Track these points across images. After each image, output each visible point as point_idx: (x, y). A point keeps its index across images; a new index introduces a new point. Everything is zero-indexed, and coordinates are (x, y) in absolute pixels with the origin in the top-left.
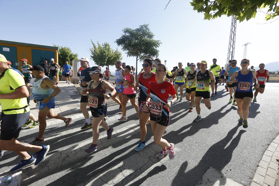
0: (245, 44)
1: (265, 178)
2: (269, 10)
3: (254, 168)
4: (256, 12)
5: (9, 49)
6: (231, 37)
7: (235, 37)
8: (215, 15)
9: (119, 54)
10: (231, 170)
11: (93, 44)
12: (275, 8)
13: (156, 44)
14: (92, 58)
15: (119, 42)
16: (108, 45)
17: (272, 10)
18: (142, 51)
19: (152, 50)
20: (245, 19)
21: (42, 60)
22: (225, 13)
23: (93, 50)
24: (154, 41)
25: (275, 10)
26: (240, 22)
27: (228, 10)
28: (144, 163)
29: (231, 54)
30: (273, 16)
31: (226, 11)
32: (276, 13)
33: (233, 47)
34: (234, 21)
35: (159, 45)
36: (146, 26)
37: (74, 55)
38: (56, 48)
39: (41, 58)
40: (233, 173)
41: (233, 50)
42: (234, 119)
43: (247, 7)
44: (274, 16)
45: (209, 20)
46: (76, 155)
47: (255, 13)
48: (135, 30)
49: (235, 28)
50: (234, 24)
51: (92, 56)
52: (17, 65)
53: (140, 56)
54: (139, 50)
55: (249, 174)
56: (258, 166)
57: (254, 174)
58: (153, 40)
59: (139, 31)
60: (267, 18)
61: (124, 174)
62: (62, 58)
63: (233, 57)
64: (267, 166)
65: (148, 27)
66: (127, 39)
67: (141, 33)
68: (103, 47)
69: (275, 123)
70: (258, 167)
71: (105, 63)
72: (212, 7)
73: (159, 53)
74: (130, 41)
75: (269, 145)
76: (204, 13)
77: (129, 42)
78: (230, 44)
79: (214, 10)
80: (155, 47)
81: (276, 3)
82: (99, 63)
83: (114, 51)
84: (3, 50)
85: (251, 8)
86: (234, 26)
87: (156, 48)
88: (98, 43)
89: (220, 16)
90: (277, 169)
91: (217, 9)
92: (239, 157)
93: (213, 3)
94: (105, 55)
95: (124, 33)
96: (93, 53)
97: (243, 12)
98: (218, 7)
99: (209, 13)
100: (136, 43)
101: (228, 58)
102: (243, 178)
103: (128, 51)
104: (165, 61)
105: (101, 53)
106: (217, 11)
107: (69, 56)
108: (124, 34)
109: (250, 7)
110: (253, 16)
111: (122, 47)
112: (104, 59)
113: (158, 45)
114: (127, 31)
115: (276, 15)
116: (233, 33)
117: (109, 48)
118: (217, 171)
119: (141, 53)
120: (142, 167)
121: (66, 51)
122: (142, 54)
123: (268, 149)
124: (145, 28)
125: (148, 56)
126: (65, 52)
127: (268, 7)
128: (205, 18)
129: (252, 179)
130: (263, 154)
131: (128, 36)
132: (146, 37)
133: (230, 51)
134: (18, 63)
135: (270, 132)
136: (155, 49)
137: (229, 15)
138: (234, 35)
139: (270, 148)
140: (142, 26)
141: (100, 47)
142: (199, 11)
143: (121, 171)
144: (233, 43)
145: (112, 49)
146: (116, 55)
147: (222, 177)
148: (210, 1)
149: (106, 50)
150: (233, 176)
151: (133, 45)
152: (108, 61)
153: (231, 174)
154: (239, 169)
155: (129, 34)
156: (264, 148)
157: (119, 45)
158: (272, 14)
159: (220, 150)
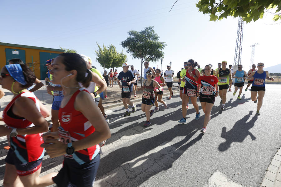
0: (253, 45)
1: (274, 184)
2: (277, 11)
3: (263, 172)
4: (264, 13)
5: (18, 52)
6: (238, 38)
7: (242, 38)
8: (221, 16)
9: (125, 57)
10: (238, 174)
11: (99, 47)
13: (161, 46)
14: (97, 60)
15: (125, 44)
16: (114, 47)
18: (147, 53)
19: (157, 52)
20: (253, 19)
22: (231, 15)
23: (99, 53)
24: (160, 43)
26: (247, 23)
27: (234, 11)
28: (148, 165)
29: (238, 55)
31: (232, 12)
33: (240, 48)
34: (241, 22)
35: (164, 46)
36: (151, 28)
38: (62, 51)
40: (241, 177)
41: (241, 52)
43: (254, 8)
45: (215, 21)
47: (262, 13)
48: (140, 32)
49: (242, 29)
50: (241, 24)
51: (98, 58)
53: (145, 58)
54: (144, 52)
55: (258, 178)
56: (267, 171)
57: (263, 179)
58: (158, 42)
59: (144, 33)
60: (275, 19)
61: (129, 177)
63: (240, 59)
64: (276, 171)
65: (153, 29)
66: (132, 41)
67: (146, 35)
68: (108, 49)
70: (267, 172)
71: (111, 65)
72: (218, 8)
73: (164, 54)
75: (278, 149)
76: (210, 14)
77: (134, 44)
78: (237, 45)
79: (220, 11)
80: (160, 49)
82: (104, 66)
83: (119, 53)
84: (13, 54)
85: (259, 9)
86: (241, 27)
88: (104, 45)
89: (226, 17)
91: (223, 10)
92: (247, 161)
93: (219, 4)
95: (130, 36)
96: (98, 56)
97: (250, 13)
98: (224, 8)
99: (214, 14)
100: (141, 45)
101: (235, 59)
102: (251, 183)
103: (133, 53)
104: (171, 63)
105: (106, 55)
106: (223, 12)
108: (129, 36)
109: (257, 7)
110: (260, 16)
111: (128, 49)
112: (110, 61)
113: (163, 47)
114: (132, 33)
116: (239, 34)
117: (114, 51)
118: (224, 175)
119: (146, 55)
120: (147, 170)
122: (147, 56)
123: (277, 153)
124: (150, 30)
125: (153, 58)
128: (211, 20)
129: (261, 184)
130: (272, 158)
131: (133, 38)
132: (151, 39)
133: (237, 52)
135: (280, 135)
136: (161, 50)
137: (235, 16)
138: (241, 36)
139: (279, 152)
140: (147, 28)
141: (105, 49)
142: (204, 13)
143: (126, 174)
144: (240, 44)
145: (117, 51)
146: (121, 57)
147: (229, 181)
148: (216, 2)
149: (112, 52)
150: (241, 181)
151: (138, 47)
152: (113, 63)
153: (239, 178)
154: (247, 174)
155: (134, 36)
156: (273, 152)
157: (124, 47)
158: (280, 15)
159: (227, 153)
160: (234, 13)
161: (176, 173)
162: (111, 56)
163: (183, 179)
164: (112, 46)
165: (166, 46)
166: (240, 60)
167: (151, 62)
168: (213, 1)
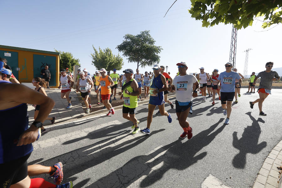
0: (247, 50)
1: (265, 187)
2: (265, 19)
3: (254, 176)
4: (253, 20)
5: (10, 54)
6: (232, 43)
7: (236, 43)
8: (213, 24)
9: (121, 60)
10: (230, 178)
11: (95, 50)
12: (271, 17)
13: (157, 50)
14: (93, 64)
15: (121, 48)
16: (110, 51)
17: (269, 19)
18: (143, 57)
19: (153, 56)
20: (243, 26)
21: (43, 65)
22: (223, 21)
23: (95, 56)
24: (156, 47)
25: (271, 19)
27: (225, 18)
28: (142, 170)
30: (269, 24)
32: (272, 21)
33: (234, 53)
36: (147, 32)
37: (75, 60)
38: (57, 54)
39: (42, 63)
40: (233, 181)
41: (235, 56)
42: (235, 126)
43: (244, 16)
44: (271, 24)
45: (207, 27)
46: (74, 162)
48: (136, 36)
49: (236, 35)
50: (234, 30)
51: (94, 61)
52: (18, 70)
53: (142, 62)
54: (140, 56)
55: (249, 182)
56: (258, 174)
57: (254, 183)
58: (154, 46)
59: (140, 37)
60: (264, 26)
61: (122, 182)
62: (64, 63)
63: (234, 63)
64: (267, 174)
65: (149, 33)
66: (128, 45)
67: (142, 39)
68: (104, 52)
69: (276, 129)
70: (258, 175)
71: (107, 68)
73: (160, 58)
74: (131, 47)
75: (270, 152)
76: (202, 20)
78: (231, 50)
79: (211, 17)
80: (156, 53)
81: (272, 12)
83: (116, 57)
84: (5, 56)
85: (248, 17)
86: (235, 33)
87: (157, 53)
88: (100, 49)
89: (217, 24)
90: (278, 177)
91: (214, 17)
92: (239, 165)
93: (210, 11)
95: (126, 39)
96: (94, 59)
97: (240, 20)
98: (216, 15)
99: (206, 21)
100: (136, 49)
102: (242, 186)
103: (129, 57)
104: (167, 67)
105: (102, 58)
106: (214, 19)
107: (70, 61)
108: (125, 40)
109: (246, 15)
110: (250, 24)
111: (123, 53)
112: (106, 64)
113: (159, 51)
114: (128, 37)
115: (272, 24)
116: (234, 40)
117: (110, 54)
118: (217, 179)
120: (140, 175)
121: (68, 57)
122: (143, 60)
123: (268, 156)
124: (146, 35)
125: (149, 62)
126: (67, 57)
127: (264, 16)
128: (203, 25)
129: (252, 187)
130: (264, 162)
131: (129, 42)
132: (147, 43)
133: (231, 57)
134: (19, 68)
135: (271, 139)
136: (157, 54)
137: (226, 23)
138: (236, 42)
139: (271, 155)
140: (143, 32)
141: (101, 53)
142: (197, 19)
143: (119, 179)
144: (234, 49)
145: (113, 55)
146: (117, 60)
147: (221, 185)
148: (207, 9)
149: (108, 56)
150: (233, 184)
151: (134, 51)
152: (109, 66)
153: (231, 182)
154: (239, 177)
155: (130, 40)
156: (265, 155)
157: (120, 50)
158: (268, 23)
159: (220, 157)
160: (225, 20)
161: (169, 178)
162: (107, 59)
163: (176, 183)
164: (109, 50)
165: (161, 50)
166: (234, 65)
167: (147, 65)
168: (205, 8)
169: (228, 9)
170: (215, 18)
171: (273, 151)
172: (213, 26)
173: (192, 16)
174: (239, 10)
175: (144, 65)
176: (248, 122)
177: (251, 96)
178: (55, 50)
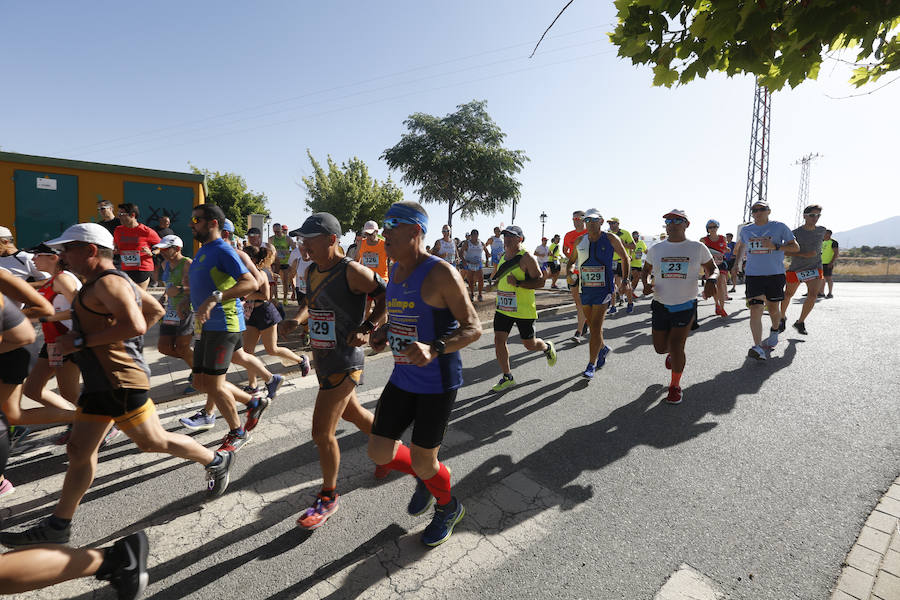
0: (804, 159)
2: (861, 56)
3: (831, 571)
4: (821, 61)
5: (55, 181)
6: (754, 136)
7: (767, 136)
8: (687, 76)
9: (395, 196)
10: (751, 577)
11: (315, 165)
12: (881, 48)
13: (512, 162)
14: (309, 208)
15: (395, 157)
16: (362, 167)
17: (873, 54)
18: (466, 185)
19: (498, 182)
20: (787, 82)
21: (155, 213)
22: (720, 67)
23: (314, 183)
24: (506, 153)
25: (882, 55)
27: (727, 58)
28: (462, 548)
29: (758, 191)
30: (875, 72)
31: (723, 59)
32: (883, 63)
33: (762, 169)
35: (520, 164)
36: (478, 107)
37: (254, 199)
38: (196, 179)
39: (151, 209)
40: (760, 587)
41: (765, 180)
42: (767, 405)
43: (788, 47)
44: (880, 72)
45: (669, 87)
46: (248, 519)
47: (816, 63)
48: (446, 120)
49: (768, 108)
50: (762, 95)
51: (311, 200)
53: (461, 200)
54: (456, 181)
56: (844, 565)
57: (831, 594)
58: (500, 150)
59: (457, 123)
60: (856, 80)
61: (396, 587)
64: (875, 567)
65: (485, 110)
66: (419, 147)
67: (464, 130)
68: (344, 172)
70: (844, 569)
71: (352, 222)
72: (677, 51)
73: (520, 189)
74: (429, 155)
75: (883, 493)
76: (654, 65)
77: (425, 157)
78: (752, 158)
79: (684, 55)
80: (507, 172)
81: (885, 33)
83: (380, 185)
84: (38, 187)
85: (804, 49)
86: (765, 103)
87: (511, 174)
88: (330, 161)
89: (703, 75)
91: (692, 53)
92: (780, 534)
93: (679, 35)
94: (352, 199)
95: (411, 131)
96: (313, 193)
97: (777, 62)
98: (696, 48)
99: (667, 66)
100: (445, 159)
103: (421, 186)
105: (337, 190)
106: (693, 58)
107: (237, 202)
108: (408, 132)
109: (797, 45)
110: (811, 72)
111: (404, 174)
112: (349, 209)
113: (517, 165)
114: (417, 122)
115: (885, 70)
116: (760, 125)
117: (364, 176)
118: (706, 579)
119: (463, 192)
121: (231, 187)
122: (467, 195)
123: (878, 507)
124: (474, 114)
125: (487, 200)
126: (227, 190)
127: (856, 47)
128: (658, 82)
130: (863, 525)
131: (421, 138)
132: (479, 141)
133: (752, 180)
135: (887, 448)
136: (509, 176)
137: (731, 73)
138: (766, 132)
139: (886, 504)
140: (465, 107)
141: (334, 173)
142: (635, 61)
143: (388, 576)
144: (763, 156)
145: (373, 179)
146: (386, 197)
148: (670, 29)
149: (355, 183)
150: (759, 598)
151: (436, 167)
152: (360, 217)
153: (753, 589)
154: (781, 575)
155: (424, 133)
156: (866, 503)
157: (392, 165)
158: (871, 69)
159: (715, 508)
160: (727, 63)
161: (548, 575)
162: (353, 194)
164: (358, 164)
165: (525, 163)
167: (479, 211)
168: (662, 25)
169: (736, 27)
170: (696, 57)
171: (893, 488)
172: (690, 83)
173: (622, 53)
174: (774, 27)
175: (471, 211)
176: (809, 392)
177: (821, 308)
178: (192, 168)
